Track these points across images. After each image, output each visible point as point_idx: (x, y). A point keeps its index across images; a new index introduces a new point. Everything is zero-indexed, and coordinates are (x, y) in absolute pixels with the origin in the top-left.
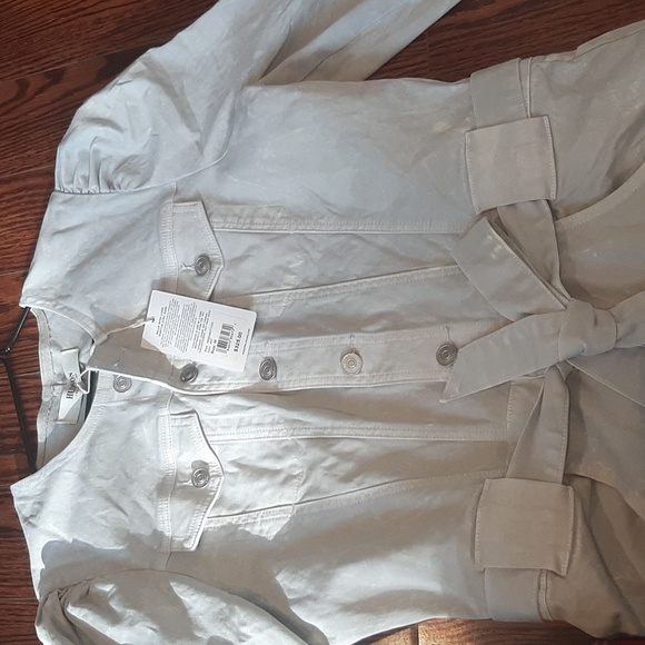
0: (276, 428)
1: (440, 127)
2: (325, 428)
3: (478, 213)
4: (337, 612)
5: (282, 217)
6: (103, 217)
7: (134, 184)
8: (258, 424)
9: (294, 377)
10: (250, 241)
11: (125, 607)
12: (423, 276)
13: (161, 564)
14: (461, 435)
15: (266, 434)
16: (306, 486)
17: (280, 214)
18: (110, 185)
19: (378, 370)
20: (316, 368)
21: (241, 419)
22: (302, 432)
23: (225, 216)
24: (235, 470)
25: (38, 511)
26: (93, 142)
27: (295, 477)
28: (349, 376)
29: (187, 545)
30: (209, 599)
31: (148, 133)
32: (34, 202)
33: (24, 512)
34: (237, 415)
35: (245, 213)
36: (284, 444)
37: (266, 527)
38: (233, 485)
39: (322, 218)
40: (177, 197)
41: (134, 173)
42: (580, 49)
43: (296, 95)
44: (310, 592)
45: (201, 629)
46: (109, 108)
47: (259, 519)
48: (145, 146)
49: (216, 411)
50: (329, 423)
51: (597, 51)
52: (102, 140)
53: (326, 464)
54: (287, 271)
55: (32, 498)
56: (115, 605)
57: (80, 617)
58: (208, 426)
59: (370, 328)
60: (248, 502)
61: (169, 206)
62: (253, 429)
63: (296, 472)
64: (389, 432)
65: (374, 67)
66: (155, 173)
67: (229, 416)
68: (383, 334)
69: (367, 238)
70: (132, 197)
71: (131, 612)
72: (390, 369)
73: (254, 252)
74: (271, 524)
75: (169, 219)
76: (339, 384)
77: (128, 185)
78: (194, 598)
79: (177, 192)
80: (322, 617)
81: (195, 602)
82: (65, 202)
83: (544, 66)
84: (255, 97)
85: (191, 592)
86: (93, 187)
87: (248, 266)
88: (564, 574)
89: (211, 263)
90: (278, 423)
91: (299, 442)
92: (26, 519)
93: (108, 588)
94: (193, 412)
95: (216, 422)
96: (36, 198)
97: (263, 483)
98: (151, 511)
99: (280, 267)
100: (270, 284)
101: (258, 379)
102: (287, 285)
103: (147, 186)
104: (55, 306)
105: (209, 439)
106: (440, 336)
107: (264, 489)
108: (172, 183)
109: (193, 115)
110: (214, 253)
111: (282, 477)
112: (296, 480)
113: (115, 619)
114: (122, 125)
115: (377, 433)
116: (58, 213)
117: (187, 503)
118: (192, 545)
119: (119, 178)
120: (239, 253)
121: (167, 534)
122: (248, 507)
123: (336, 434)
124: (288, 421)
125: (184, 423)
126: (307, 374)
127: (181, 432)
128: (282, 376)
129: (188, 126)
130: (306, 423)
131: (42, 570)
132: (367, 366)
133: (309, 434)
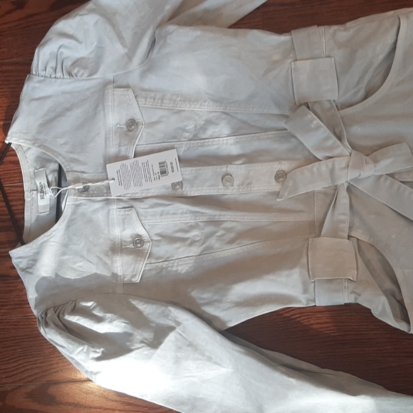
0: (185, 215)
1: (276, 57)
2: (215, 216)
3: (298, 104)
4: (233, 307)
5: (180, 100)
6: (64, 93)
7: (86, 75)
8: (174, 214)
9: (195, 189)
10: (161, 113)
11: (105, 313)
12: (266, 136)
13: (120, 290)
14: (291, 218)
15: (179, 219)
16: (204, 246)
17: (179, 99)
18: (70, 74)
19: (242, 185)
20: (208, 184)
21: (163, 211)
22: (202, 218)
23: (146, 98)
24: (159, 238)
25: (33, 265)
26: (60, 47)
27: (197, 241)
28: (227, 187)
29: (134, 280)
30: (154, 306)
31: (94, 45)
32: (9, 81)
33: (21, 266)
34: (160, 209)
35: (157, 96)
36: (188, 225)
37: (180, 268)
38: (157, 246)
39: (205, 102)
40: (114, 84)
41: (85, 68)
42: (349, 24)
43: (199, 33)
44: (215, 298)
45: (152, 322)
46: (72, 28)
47: (176, 264)
48: (92, 52)
49: (147, 206)
50: (217, 213)
51: (357, 27)
52: (66, 47)
53: (218, 234)
54: (185, 130)
55: (27, 257)
56: (97, 313)
57: (74, 321)
58: (142, 215)
59: (237, 163)
60: (168, 256)
61: (110, 90)
62: (171, 216)
63: (198, 239)
64: (253, 217)
65: (233, 21)
66: (101, 69)
67: (156, 209)
68: (244, 165)
69: (232, 114)
70: (85, 82)
71: (109, 315)
72: (250, 184)
73: (163, 119)
74: (183, 266)
75: (110, 98)
76: (221, 192)
77: (82, 75)
78: (145, 306)
79: (114, 82)
80: (224, 310)
81: (145, 308)
82: (40, 82)
83: (331, 31)
84: (173, 32)
85: (142, 303)
86: (59, 74)
87: (161, 127)
88: (355, 280)
89: (137, 124)
90: (186, 213)
91: (199, 223)
92: (23, 270)
93: (89, 304)
94: (132, 207)
95: (147, 212)
96: (10, 78)
97: (178, 245)
98: (109, 262)
99: (180, 128)
100: (174, 138)
101: (170, 190)
102: (185, 138)
103: (94, 76)
104: (34, 144)
105: (143, 222)
106: (277, 167)
107: (178, 248)
108: (110, 76)
109: (123, 37)
110: (138, 117)
111: (189, 241)
112: (197, 243)
113: (99, 320)
114: (80, 40)
115: (245, 217)
116: (34, 88)
117: (131, 257)
118: (137, 279)
119: (76, 71)
120: (154, 119)
121: (120, 274)
122: (168, 258)
123: (222, 218)
124: (191, 212)
125: (127, 213)
126: (203, 187)
127: (125, 218)
128: (186, 188)
129: (121, 44)
130: (203, 213)
131: (36, 298)
132: (236, 183)
133: (205, 219)
